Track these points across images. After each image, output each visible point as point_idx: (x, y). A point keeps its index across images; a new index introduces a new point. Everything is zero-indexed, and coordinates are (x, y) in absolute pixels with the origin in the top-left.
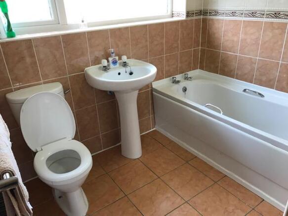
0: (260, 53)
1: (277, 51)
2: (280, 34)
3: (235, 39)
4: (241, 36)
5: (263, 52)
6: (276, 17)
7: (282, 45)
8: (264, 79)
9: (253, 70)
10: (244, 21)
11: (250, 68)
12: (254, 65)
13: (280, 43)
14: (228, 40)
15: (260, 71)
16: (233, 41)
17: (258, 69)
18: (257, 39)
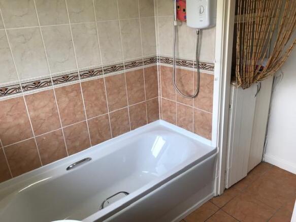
0: (62, 123)
1: (80, 113)
2: (76, 96)
3: (22, 121)
4: (30, 115)
5: (65, 120)
6: (66, 81)
7: (82, 104)
8: (77, 144)
9: (62, 143)
10: (26, 96)
11: (57, 143)
12: (60, 138)
13: (79, 104)
14: (8, 129)
15: (69, 139)
16: (19, 125)
17: (66, 139)
18: (53, 109)
